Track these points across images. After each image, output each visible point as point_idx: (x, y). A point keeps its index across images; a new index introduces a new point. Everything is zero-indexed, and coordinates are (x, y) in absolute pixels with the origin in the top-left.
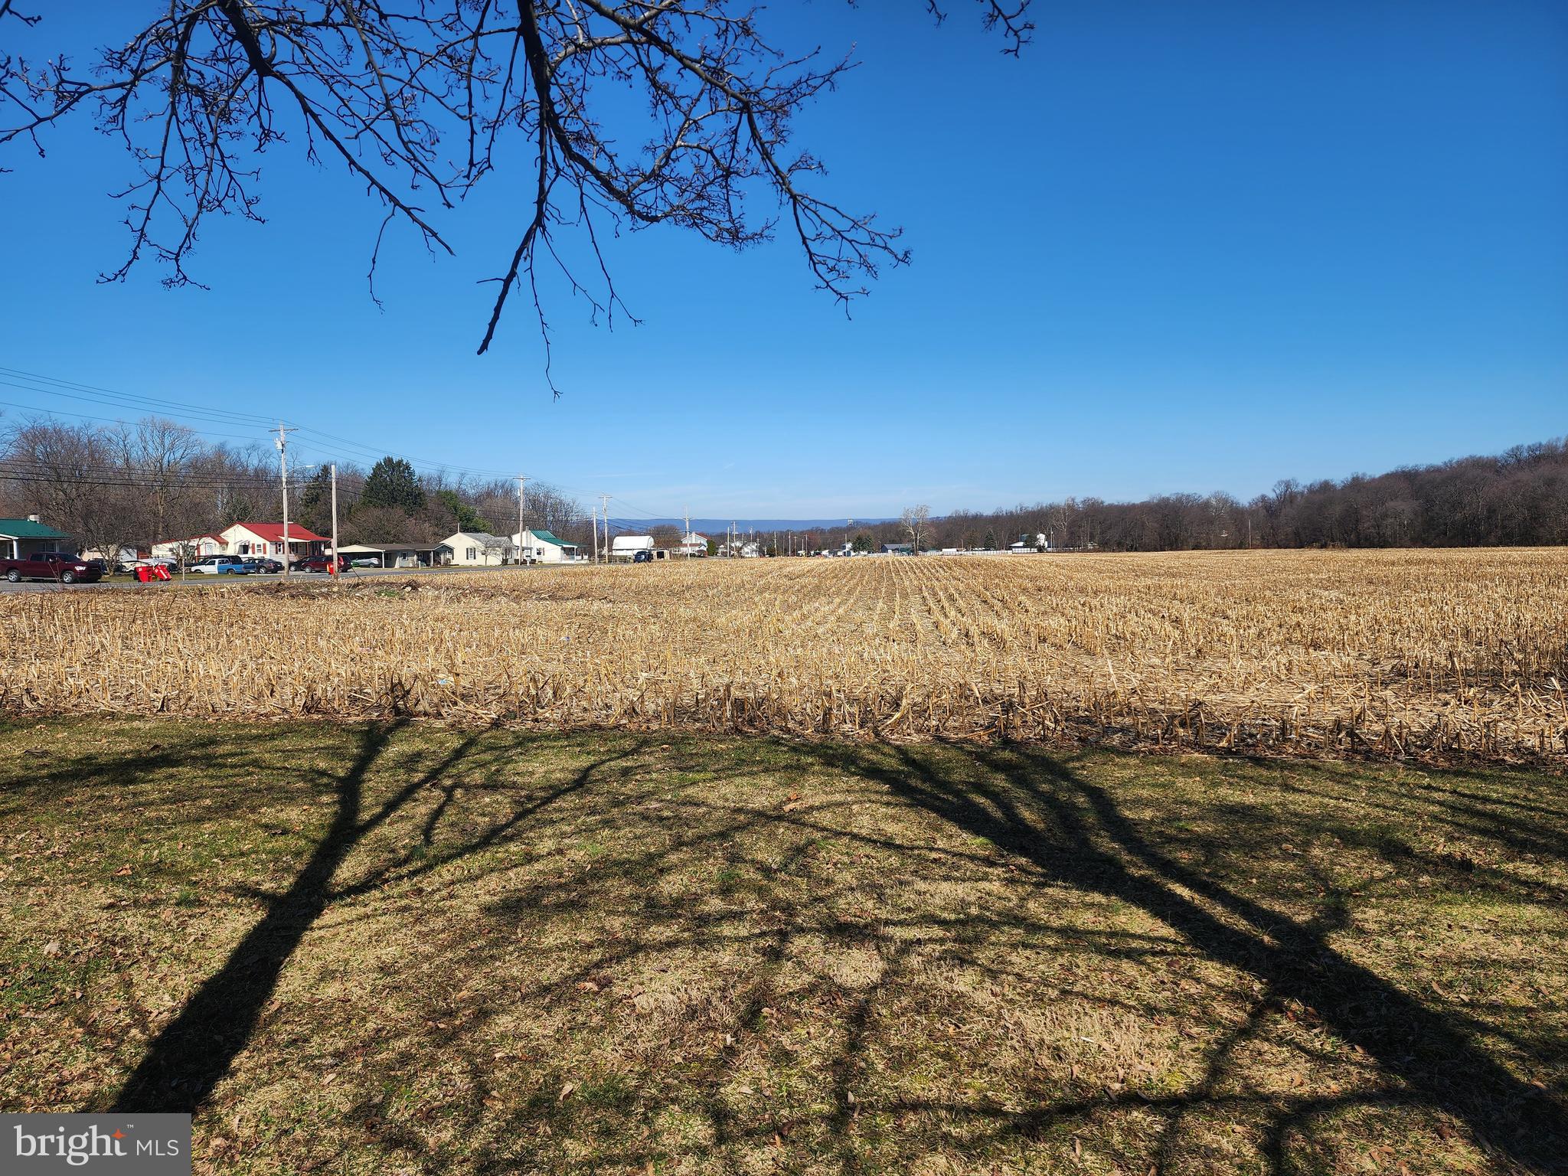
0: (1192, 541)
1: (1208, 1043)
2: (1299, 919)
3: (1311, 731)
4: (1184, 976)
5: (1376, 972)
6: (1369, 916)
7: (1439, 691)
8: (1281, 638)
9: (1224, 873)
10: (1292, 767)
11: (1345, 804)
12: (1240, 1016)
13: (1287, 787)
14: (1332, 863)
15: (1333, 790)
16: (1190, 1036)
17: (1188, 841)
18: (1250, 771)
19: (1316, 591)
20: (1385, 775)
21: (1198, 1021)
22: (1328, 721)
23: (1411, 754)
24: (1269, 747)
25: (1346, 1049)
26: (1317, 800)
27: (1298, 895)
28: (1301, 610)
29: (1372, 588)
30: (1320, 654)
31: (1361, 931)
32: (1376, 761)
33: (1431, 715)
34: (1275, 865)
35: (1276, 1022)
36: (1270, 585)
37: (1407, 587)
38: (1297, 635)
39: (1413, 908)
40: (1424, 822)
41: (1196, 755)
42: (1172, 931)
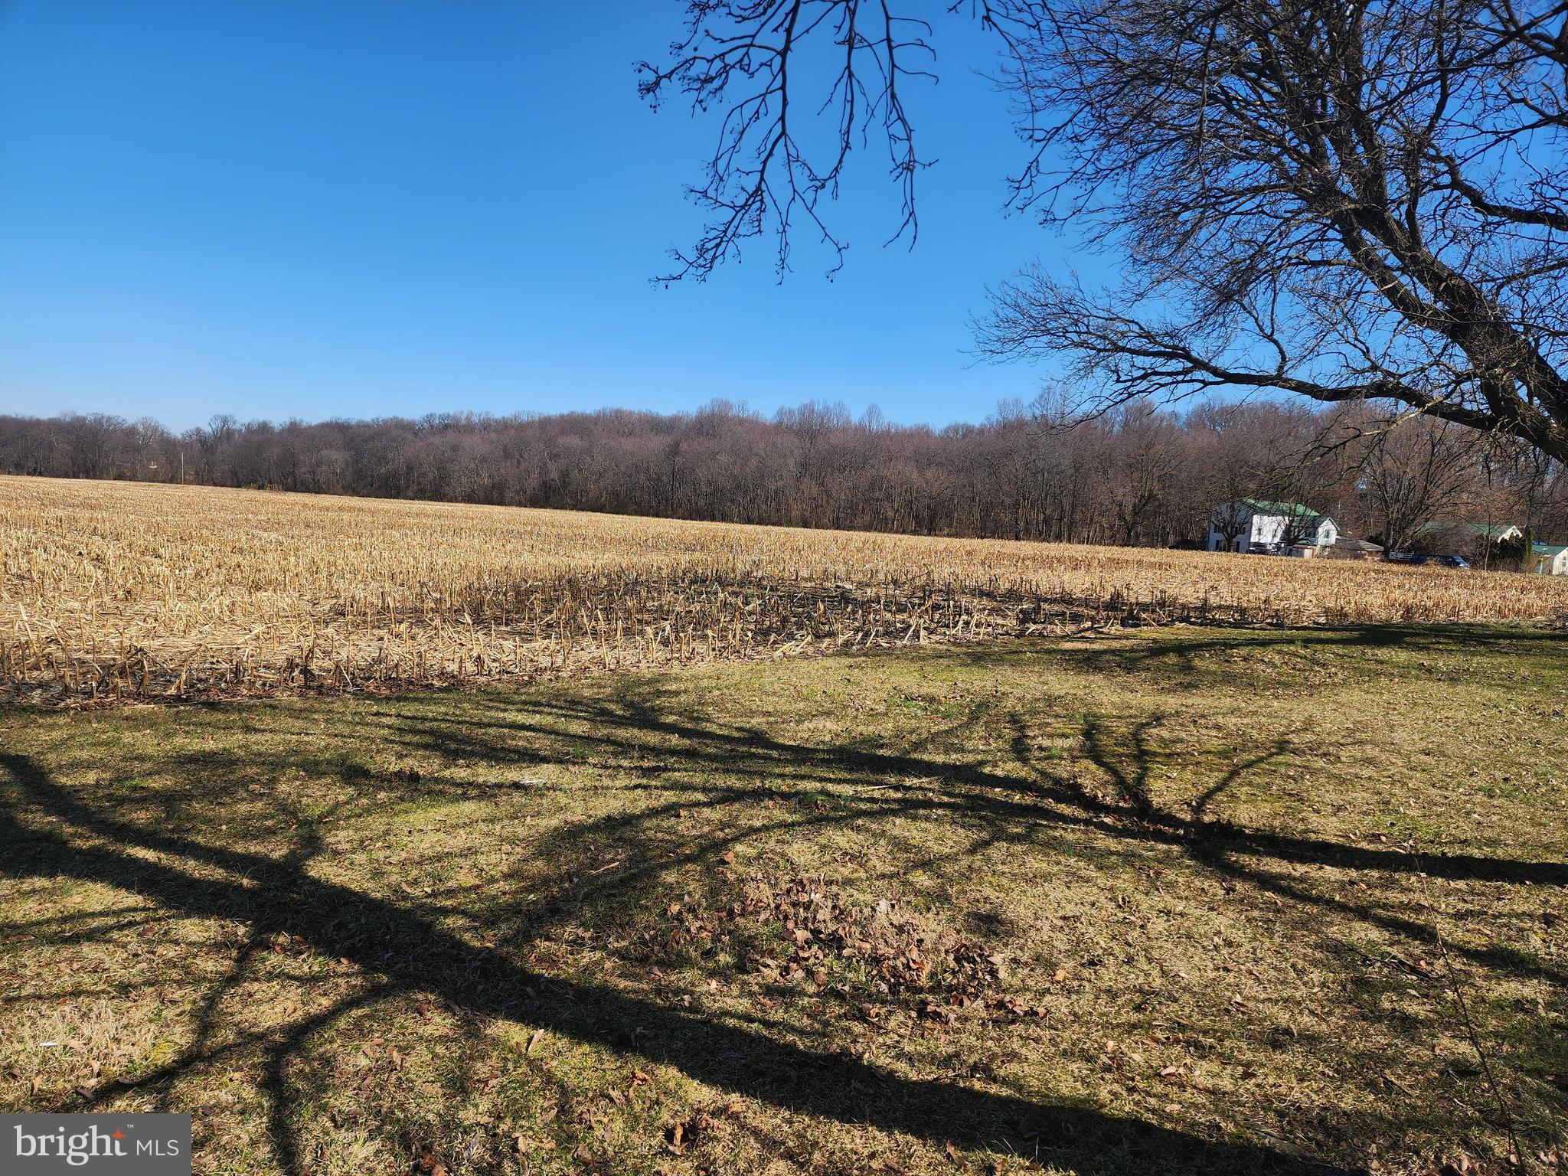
0: (114, 471)
1: (194, 1002)
2: (275, 855)
3: (262, 672)
4: (160, 942)
5: (352, 887)
6: (340, 837)
7: (373, 628)
8: (222, 578)
9: (189, 826)
10: (250, 708)
11: (306, 738)
12: (226, 965)
13: (248, 729)
14: (300, 796)
15: (293, 726)
16: (173, 1002)
17: (144, 800)
18: (205, 716)
19: (256, 532)
20: (338, 706)
21: (180, 984)
22: (280, 661)
23: (358, 686)
24: (222, 691)
25: (332, 964)
26: (278, 738)
27: (271, 832)
28: (241, 551)
29: (309, 531)
30: (261, 595)
31: (336, 853)
32: (328, 695)
33: (369, 649)
34: (243, 808)
35: (263, 960)
36: (207, 523)
37: (341, 531)
38: (237, 576)
39: (377, 823)
40: (377, 745)
41: (141, 706)
42: (140, 898)
